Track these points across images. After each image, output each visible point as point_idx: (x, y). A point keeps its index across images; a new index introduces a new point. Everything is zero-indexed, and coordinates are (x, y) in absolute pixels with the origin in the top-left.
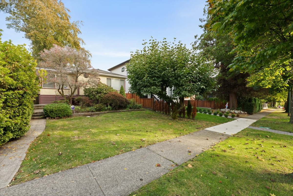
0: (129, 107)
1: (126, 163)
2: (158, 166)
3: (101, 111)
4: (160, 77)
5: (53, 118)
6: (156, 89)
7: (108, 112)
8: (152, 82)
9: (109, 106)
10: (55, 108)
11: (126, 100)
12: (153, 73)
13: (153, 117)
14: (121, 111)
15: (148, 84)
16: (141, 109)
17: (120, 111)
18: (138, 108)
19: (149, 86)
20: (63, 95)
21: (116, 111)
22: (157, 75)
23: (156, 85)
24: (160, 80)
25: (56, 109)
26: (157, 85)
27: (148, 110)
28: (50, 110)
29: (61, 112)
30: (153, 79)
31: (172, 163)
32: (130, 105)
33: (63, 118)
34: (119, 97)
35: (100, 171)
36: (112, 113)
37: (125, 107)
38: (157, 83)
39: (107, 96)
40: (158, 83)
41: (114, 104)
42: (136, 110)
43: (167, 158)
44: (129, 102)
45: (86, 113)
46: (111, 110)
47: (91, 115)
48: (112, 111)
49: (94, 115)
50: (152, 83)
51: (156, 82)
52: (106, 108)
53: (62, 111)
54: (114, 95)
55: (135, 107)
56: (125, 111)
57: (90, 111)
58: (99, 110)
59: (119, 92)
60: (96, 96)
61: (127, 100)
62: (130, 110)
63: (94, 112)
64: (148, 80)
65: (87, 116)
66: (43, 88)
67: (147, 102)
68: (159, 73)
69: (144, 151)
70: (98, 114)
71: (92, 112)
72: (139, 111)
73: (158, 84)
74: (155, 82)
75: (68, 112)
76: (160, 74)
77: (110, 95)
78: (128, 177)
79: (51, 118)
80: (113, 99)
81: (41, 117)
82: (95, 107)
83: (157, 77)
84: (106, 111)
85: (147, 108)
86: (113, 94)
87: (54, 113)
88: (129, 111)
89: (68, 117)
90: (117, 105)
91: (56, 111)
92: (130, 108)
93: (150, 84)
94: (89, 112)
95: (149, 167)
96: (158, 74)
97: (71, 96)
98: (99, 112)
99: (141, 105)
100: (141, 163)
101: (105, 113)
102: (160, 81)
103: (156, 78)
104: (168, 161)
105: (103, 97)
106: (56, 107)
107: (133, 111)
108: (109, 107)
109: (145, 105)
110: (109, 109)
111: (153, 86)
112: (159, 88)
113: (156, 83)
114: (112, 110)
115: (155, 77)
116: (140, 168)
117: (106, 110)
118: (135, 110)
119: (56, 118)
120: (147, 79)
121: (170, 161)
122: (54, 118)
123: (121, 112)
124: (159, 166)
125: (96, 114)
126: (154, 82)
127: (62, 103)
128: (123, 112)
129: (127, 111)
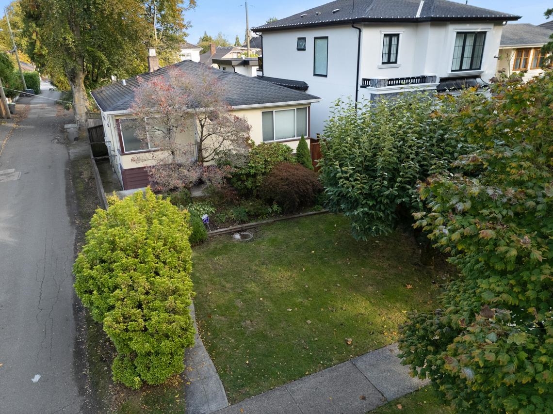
1: (326, 388)
2: (362, 399)
7: (275, 221)
31: (381, 396)
35: (300, 397)
36: (283, 224)
43: (377, 387)
46: (282, 215)
47: (240, 232)
49: (246, 230)
52: (270, 210)
54: (287, 179)
56: (311, 215)
57: (238, 221)
58: (256, 216)
62: (322, 210)
63: (245, 222)
66: (125, 153)
69: (349, 369)
70: (254, 227)
71: (242, 221)
78: (329, 410)
80: (284, 192)
82: (247, 210)
84: (270, 217)
88: (321, 213)
89: (201, 242)
94: (235, 222)
95: (352, 399)
100: (343, 391)
101: (268, 224)
104: (377, 392)
110: (277, 212)
116: (341, 399)
121: (380, 392)
124: (364, 398)
129: (315, 214)
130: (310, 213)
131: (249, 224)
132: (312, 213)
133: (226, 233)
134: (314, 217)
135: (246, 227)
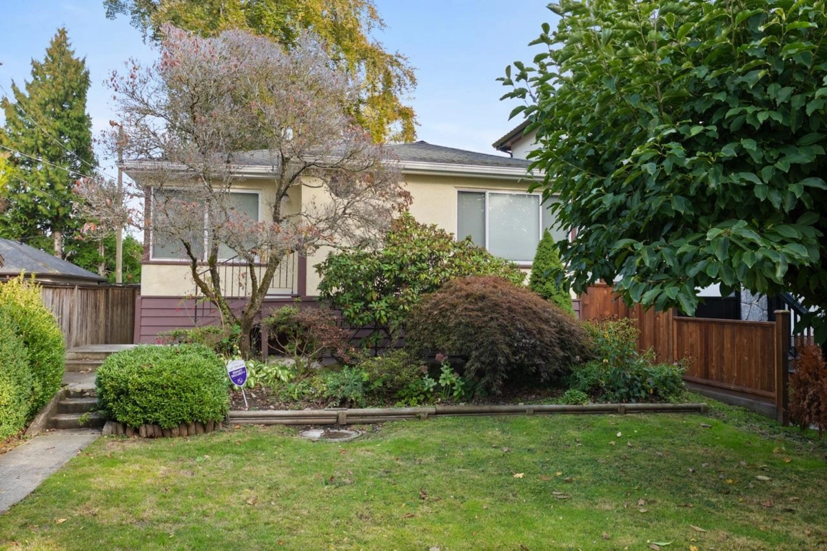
0: (584, 381)
3: (400, 398)
4: (802, 133)
5: (129, 432)
6: (753, 246)
7: (437, 413)
8: (713, 185)
9: (446, 371)
10: (140, 374)
11: (561, 331)
12: (721, 97)
13: (762, 488)
14: (523, 411)
15: (679, 206)
16: (673, 402)
17: (521, 405)
18: (655, 396)
19: (689, 226)
20: (216, 300)
21: (486, 408)
22: (762, 118)
23: (759, 214)
24: (803, 157)
25: (142, 380)
26: (768, 203)
27: (736, 412)
28: (113, 383)
29: (167, 395)
30: (728, 151)
32: (593, 366)
33: (174, 431)
34: (510, 310)
36: (462, 419)
37: (558, 383)
38: (771, 185)
39: (436, 305)
40: (782, 190)
41: (478, 358)
42: (633, 405)
44: (590, 343)
45: (307, 411)
46: (461, 398)
47: (332, 425)
48: (462, 406)
49: (349, 425)
50: (714, 197)
51: (750, 177)
52: (430, 383)
53: (170, 391)
54: (483, 298)
55: (630, 385)
56: (551, 411)
57: (335, 398)
58: (389, 393)
59: (529, 272)
60: (374, 305)
61: (571, 333)
62: (589, 404)
63: (352, 404)
64: (677, 168)
65: (307, 427)
66: (151, 259)
67: (727, 345)
68: (788, 90)
70: (374, 422)
71: (344, 402)
72: (653, 420)
73: (776, 200)
74: (751, 185)
75: (201, 402)
76: (797, 102)
77: (451, 299)
79: (121, 431)
80: (467, 325)
81: (86, 416)
82: (366, 376)
83: (767, 134)
84: (426, 400)
85: (728, 390)
86: (477, 288)
87: (135, 403)
88: (584, 411)
89: (200, 430)
90: (494, 369)
91: (141, 389)
92: (595, 391)
93: (695, 202)
94: (325, 402)
96: (771, 105)
97: (253, 300)
98: (384, 404)
99: (675, 369)
101: (416, 416)
102: (797, 172)
103: (749, 145)
105: (416, 313)
106: (146, 369)
107: (613, 411)
108: (448, 376)
109: (713, 371)
110: (449, 389)
111: (723, 217)
112: (791, 232)
113: (760, 194)
114: (468, 396)
115: (747, 131)
117: (425, 397)
118: (627, 411)
119: (143, 430)
120: (667, 164)
122: (136, 431)
123: (520, 417)
125: (364, 421)
126: (734, 178)
127: (184, 346)
128: (535, 421)
129: (564, 411)
130: (547, 406)
131: (360, 411)
132: (554, 406)
133: (287, 425)
134: (559, 417)
135: (349, 416)
